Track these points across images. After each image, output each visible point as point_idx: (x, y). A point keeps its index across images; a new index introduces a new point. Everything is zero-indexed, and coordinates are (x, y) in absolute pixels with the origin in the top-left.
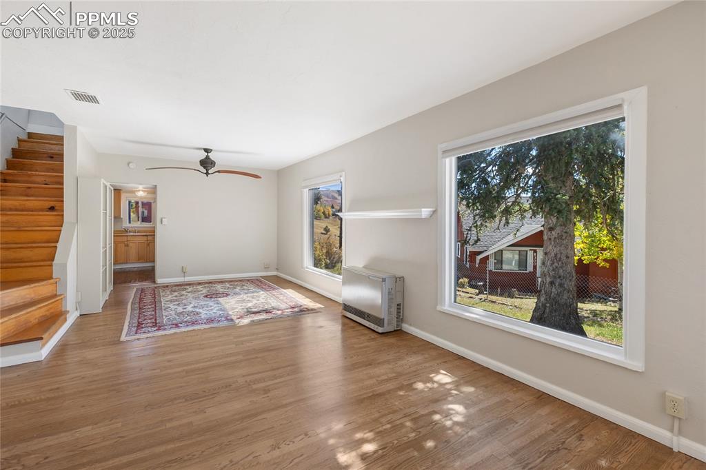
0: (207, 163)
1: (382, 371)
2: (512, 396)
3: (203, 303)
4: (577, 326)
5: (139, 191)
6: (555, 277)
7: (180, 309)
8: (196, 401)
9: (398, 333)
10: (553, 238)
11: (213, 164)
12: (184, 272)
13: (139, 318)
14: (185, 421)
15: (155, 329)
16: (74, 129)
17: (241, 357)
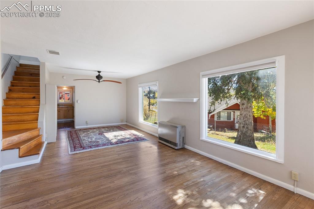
0: (99, 77)
1: (180, 165)
2: (233, 174)
3: (98, 137)
4: (254, 145)
5: (64, 87)
6: (245, 124)
7: (90, 140)
8: (109, 178)
9: (183, 149)
10: (244, 108)
11: (101, 77)
12: (87, 123)
13: (73, 144)
14: (107, 186)
15: (82, 149)
16: (44, 64)
17: (121, 160)
